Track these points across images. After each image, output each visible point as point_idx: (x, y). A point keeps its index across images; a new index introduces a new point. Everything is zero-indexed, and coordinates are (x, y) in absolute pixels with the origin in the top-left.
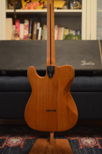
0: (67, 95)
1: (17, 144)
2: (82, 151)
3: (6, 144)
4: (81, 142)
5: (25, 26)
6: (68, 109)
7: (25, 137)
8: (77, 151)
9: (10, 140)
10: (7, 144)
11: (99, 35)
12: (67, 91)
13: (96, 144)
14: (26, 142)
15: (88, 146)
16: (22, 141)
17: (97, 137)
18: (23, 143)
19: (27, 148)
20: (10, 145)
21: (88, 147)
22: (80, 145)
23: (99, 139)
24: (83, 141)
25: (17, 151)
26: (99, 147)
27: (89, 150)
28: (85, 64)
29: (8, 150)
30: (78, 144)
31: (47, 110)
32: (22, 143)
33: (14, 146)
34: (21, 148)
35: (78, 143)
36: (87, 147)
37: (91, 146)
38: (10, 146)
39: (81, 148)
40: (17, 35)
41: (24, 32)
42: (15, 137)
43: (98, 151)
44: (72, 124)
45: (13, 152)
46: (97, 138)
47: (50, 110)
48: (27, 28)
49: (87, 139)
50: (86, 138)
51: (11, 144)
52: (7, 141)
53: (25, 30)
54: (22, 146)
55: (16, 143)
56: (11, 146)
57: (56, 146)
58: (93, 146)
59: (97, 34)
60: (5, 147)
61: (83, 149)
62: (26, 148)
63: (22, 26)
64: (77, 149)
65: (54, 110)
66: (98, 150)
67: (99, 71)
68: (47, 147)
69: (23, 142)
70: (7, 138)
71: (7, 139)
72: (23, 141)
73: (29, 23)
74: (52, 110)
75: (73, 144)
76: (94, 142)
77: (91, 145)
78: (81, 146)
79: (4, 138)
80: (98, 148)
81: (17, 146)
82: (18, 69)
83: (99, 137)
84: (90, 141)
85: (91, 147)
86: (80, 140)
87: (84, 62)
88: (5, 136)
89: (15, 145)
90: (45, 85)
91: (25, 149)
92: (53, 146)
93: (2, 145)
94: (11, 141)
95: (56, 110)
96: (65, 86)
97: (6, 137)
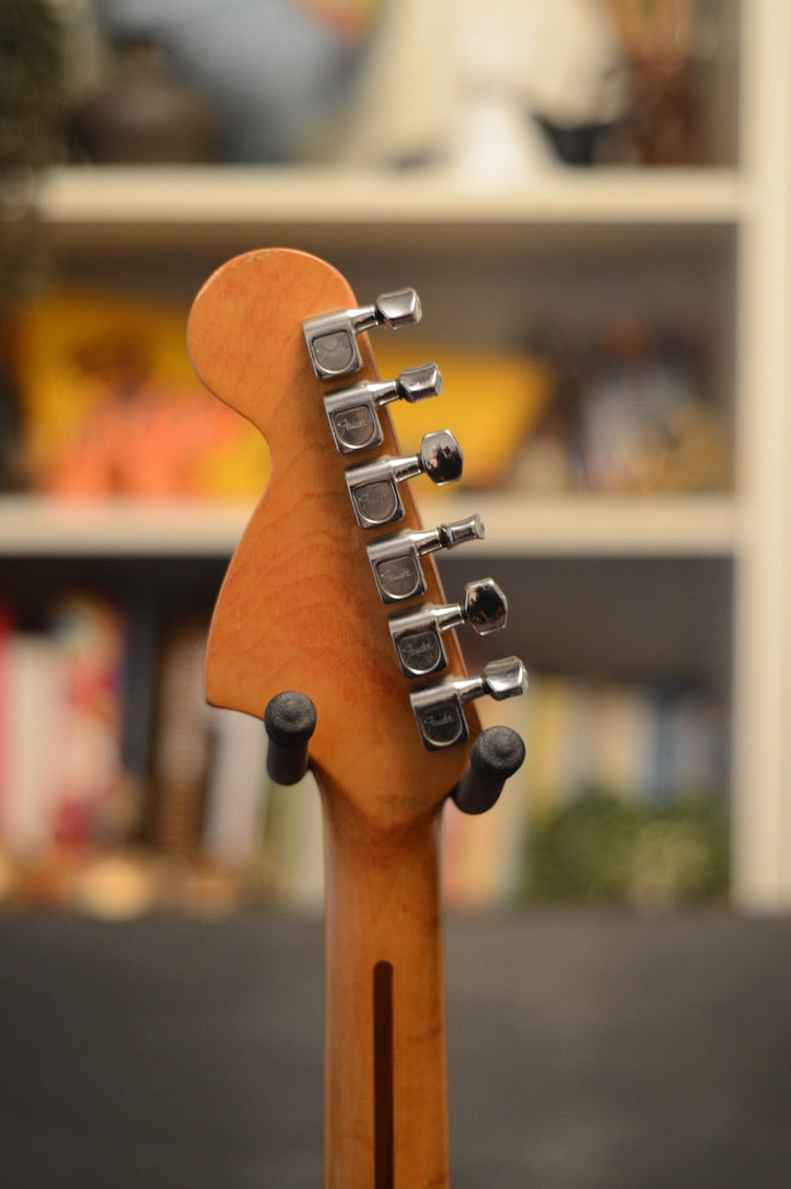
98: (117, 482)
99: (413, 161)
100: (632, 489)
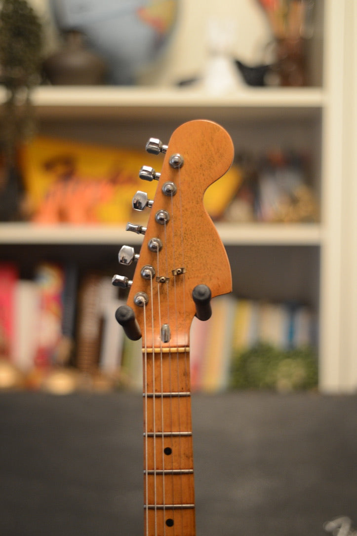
98: (62, 216)
99: (185, 83)
100: (279, 221)
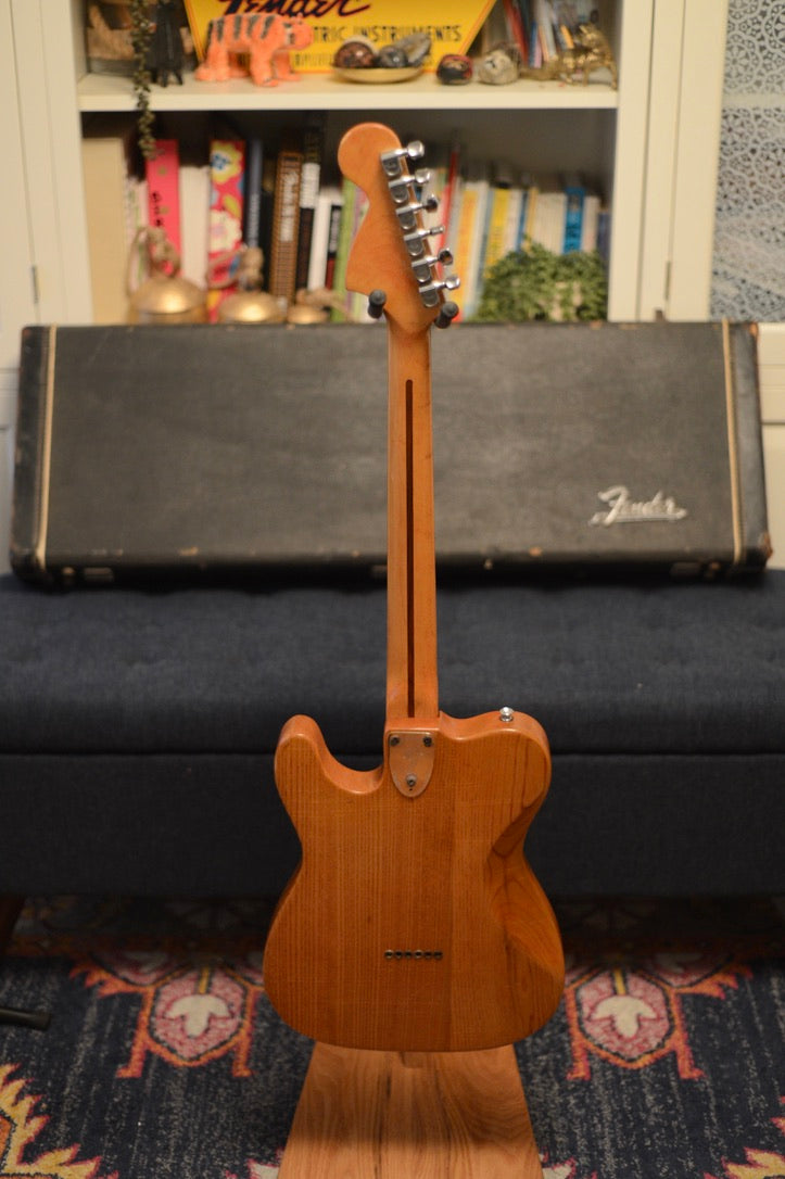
0: (505, 877)
1: (211, 1045)
2: (581, 1103)
3: (149, 1042)
4: (580, 1021)
5: (212, 182)
6: (507, 948)
7: (250, 974)
8: (559, 1100)
9: (169, 1006)
10: (157, 1040)
11: (731, 271)
12: (504, 857)
13: (669, 1034)
14: (265, 1024)
15: (617, 1054)
16: (238, 1019)
17: (676, 975)
18: (249, 1035)
19: (272, 1073)
20: (172, 1050)
21: (619, 1061)
22: (574, 1044)
23: (688, 990)
24: (593, 1009)
25: (219, 1105)
26: (680, 1062)
27: (621, 1091)
28: (625, 516)
29: (170, 1098)
30: (564, 1037)
31: (388, 954)
32: (243, 1032)
33: (198, 1057)
34: (241, 1080)
35: (565, 1028)
36: (615, 1068)
37: (635, 1054)
38: (173, 1058)
39: (581, 1070)
40: (161, 266)
41: (210, 230)
42: (192, 975)
43: (675, 1101)
44: (532, 1018)
45: (200, 1114)
46: (677, 984)
47: (409, 954)
48: (233, 204)
49: (615, 993)
50: (612, 977)
51: (177, 1047)
52: (153, 1014)
53: (217, 217)
54: (242, 1057)
55: (207, 1031)
56: (181, 1063)
57: (437, 1072)
58: (647, 1059)
59: (718, 259)
60: (145, 1069)
61: (590, 1084)
62: (266, 1079)
63: (193, 185)
64: (556, 1087)
65: (428, 954)
66: (673, 1096)
67: (710, 562)
68: (389, 1081)
69: (247, 1023)
70: (146, 982)
71: (151, 990)
72: (243, 1014)
73: (246, 165)
74: (418, 954)
75: (534, 1044)
76: (659, 1019)
77: (640, 1047)
78: (579, 1053)
79: (131, 989)
80: (677, 1074)
81: (217, 1061)
82: (191, 552)
83: (687, 968)
84: (634, 1013)
85: (634, 1066)
86: (572, 1004)
87: (615, 498)
88: (136, 966)
89: (201, 1049)
90: (381, 828)
91: (261, 1085)
92: (418, 1070)
93: (129, 1052)
94: (174, 1012)
95: (438, 955)
96: (497, 835)
97: (140, 980)
